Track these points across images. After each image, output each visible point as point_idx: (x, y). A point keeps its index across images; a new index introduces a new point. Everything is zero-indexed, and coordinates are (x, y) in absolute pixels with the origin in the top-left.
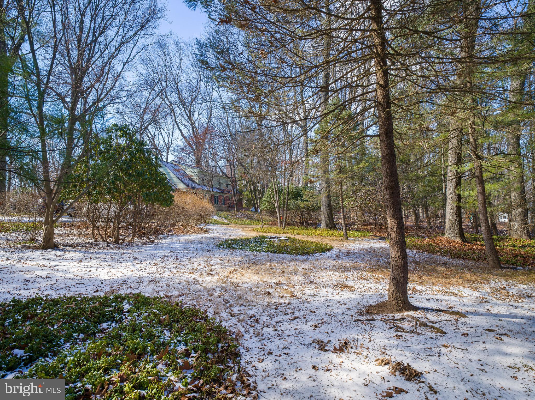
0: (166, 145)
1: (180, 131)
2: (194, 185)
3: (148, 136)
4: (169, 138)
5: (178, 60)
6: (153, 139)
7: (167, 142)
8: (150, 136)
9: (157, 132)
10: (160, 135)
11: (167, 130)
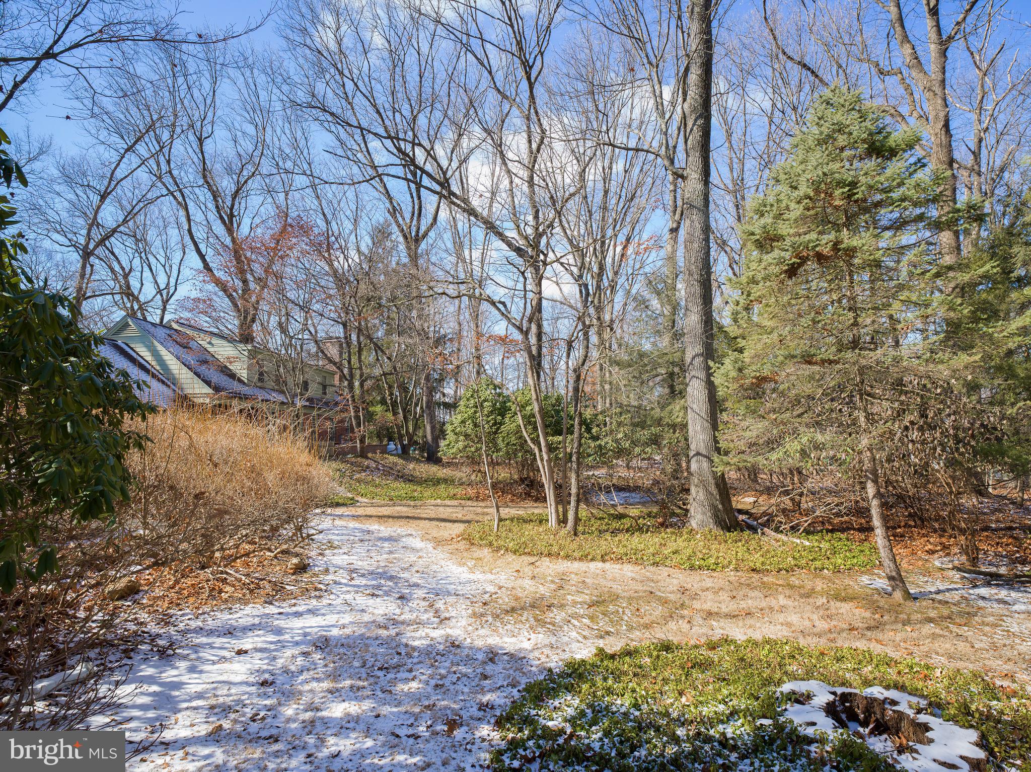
0: (160, 292)
1: (202, 257)
2: (236, 387)
3: (112, 270)
4: (169, 277)
5: (207, 85)
6: (126, 276)
7: (162, 286)
8: (117, 268)
9: (137, 262)
10: (146, 268)
11: (167, 258)
